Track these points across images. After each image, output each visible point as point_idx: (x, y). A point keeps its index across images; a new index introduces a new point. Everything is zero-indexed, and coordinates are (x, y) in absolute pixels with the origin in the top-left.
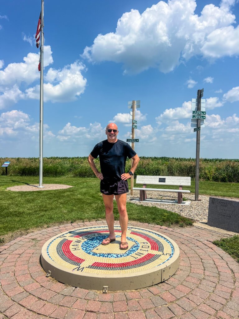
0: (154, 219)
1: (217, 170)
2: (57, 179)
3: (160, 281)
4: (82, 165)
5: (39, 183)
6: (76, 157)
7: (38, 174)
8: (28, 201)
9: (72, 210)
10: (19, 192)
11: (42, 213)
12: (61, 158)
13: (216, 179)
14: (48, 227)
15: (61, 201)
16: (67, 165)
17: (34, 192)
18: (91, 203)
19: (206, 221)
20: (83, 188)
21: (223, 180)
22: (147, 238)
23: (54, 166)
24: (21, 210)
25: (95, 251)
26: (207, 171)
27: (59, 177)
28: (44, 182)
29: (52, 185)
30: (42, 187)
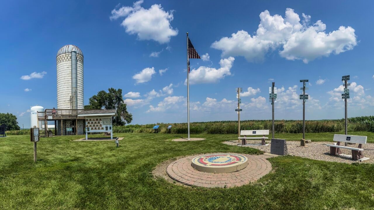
0: (245, 152)
1: (293, 126)
2: (198, 135)
3: (236, 171)
4: (212, 126)
5: (188, 137)
6: (210, 121)
7: (187, 133)
8: (184, 146)
9: (205, 149)
10: (178, 142)
11: (191, 150)
12: (200, 123)
13: (291, 132)
14: (194, 155)
15: (200, 145)
16: (203, 126)
17: (185, 141)
18: (215, 146)
19: (270, 152)
20: (212, 139)
21: (295, 132)
22: (236, 157)
23: (196, 127)
24: (181, 149)
25: (213, 161)
26: (287, 127)
27: (199, 134)
28: (191, 137)
29: (195, 138)
30: (189, 139)
